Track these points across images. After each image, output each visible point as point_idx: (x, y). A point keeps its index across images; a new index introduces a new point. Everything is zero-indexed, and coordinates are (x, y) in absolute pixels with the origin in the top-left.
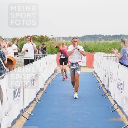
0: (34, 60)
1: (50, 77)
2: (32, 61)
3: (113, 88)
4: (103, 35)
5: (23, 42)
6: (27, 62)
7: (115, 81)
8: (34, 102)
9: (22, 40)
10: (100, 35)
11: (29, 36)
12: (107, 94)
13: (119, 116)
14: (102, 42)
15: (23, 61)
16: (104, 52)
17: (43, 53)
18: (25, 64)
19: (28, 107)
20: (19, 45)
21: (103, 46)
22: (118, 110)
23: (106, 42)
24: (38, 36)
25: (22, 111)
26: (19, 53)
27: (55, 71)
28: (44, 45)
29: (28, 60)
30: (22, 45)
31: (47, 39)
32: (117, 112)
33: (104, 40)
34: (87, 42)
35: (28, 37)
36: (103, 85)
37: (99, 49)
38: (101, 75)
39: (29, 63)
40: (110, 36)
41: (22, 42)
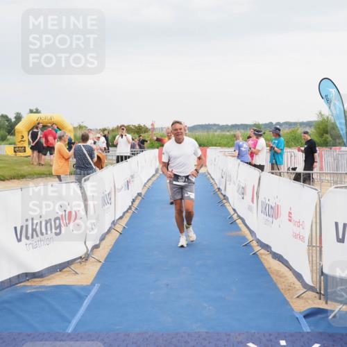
0: (129, 157)
1: (150, 179)
2: (126, 158)
3: (231, 193)
4: (218, 125)
5: (116, 133)
6: (120, 159)
7: (234, 183)
8: (129, 211)
9: (113, 130)
10: (215, 125)
11: (123, 126)
12: (224, 201)
13: (239, 229)
14: (216, 134)
15: (115, 158)
16: (220, 146)
17: (141, 147)
18: (118, 162)
19: (121, 218)
20: (110, 138)
21: (219, 139)
22: (239, 221)
23: (223, 133)
24: (135, 126)
25: (114, 223)
26: (110, 148)
27: (157, 171)
28: (141, 137)
29: (122, 157)
30: (114, 138)
31: (146, 130)
32: (237, 224)
33: (219, 131)
34: (199, 133)
35: (121, 127)
36: (219, 189)
37: (214, 142)
38: (216, 175)
39: (122, 160)
40: (227, 125)
41: (114, 134)
